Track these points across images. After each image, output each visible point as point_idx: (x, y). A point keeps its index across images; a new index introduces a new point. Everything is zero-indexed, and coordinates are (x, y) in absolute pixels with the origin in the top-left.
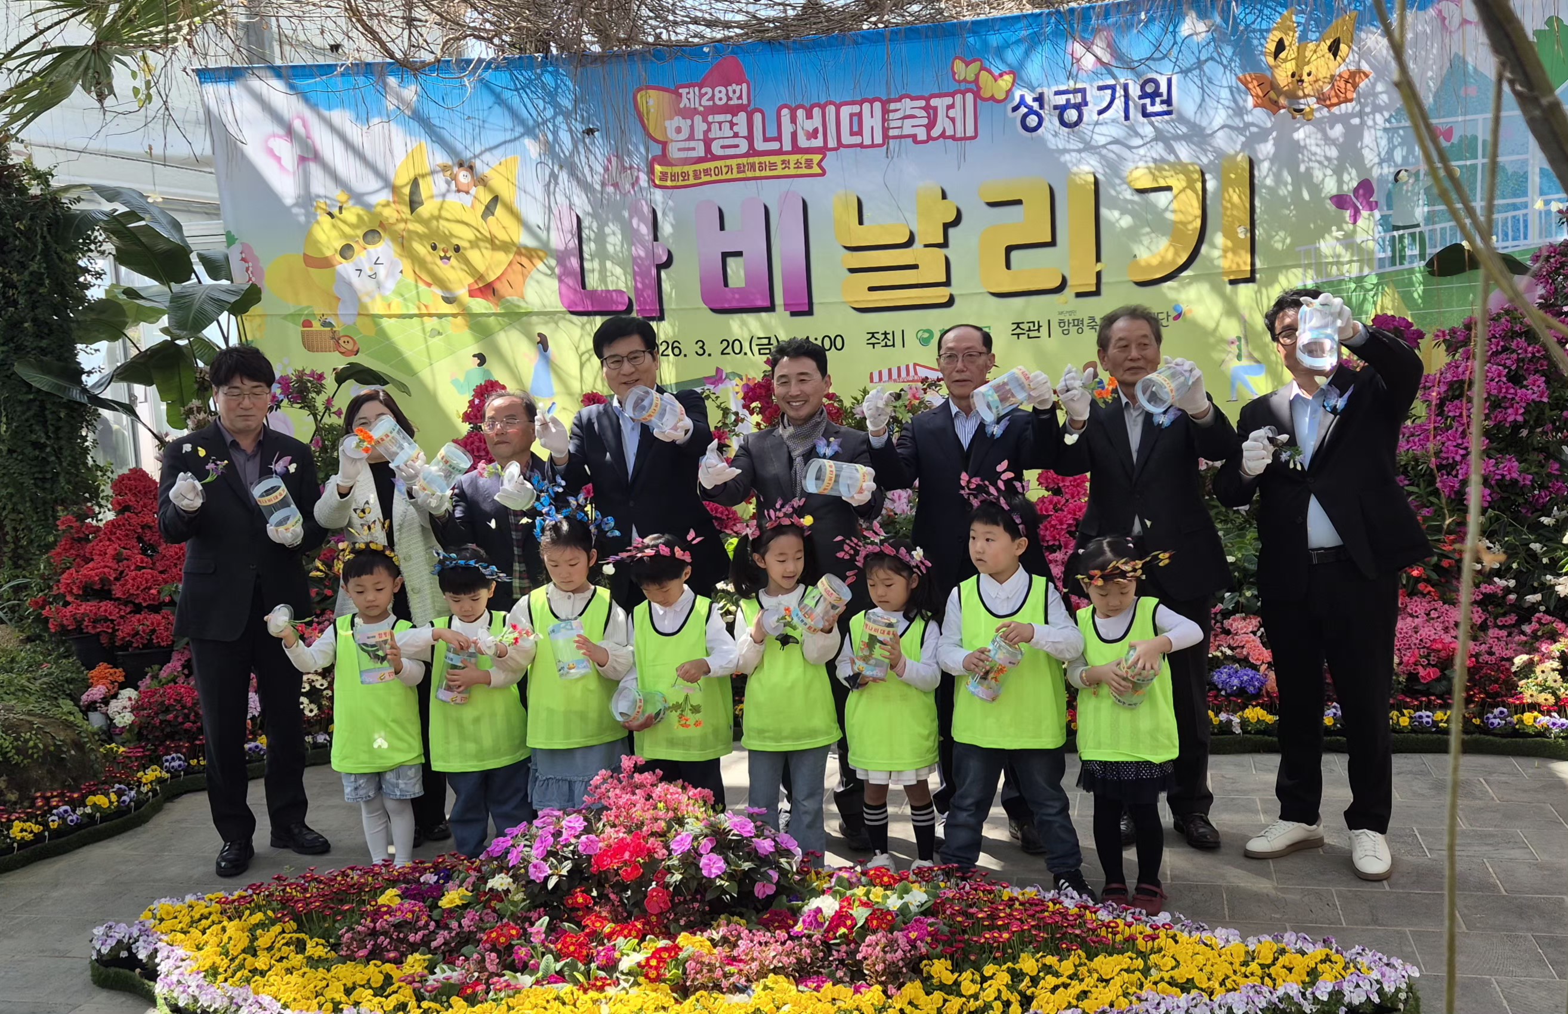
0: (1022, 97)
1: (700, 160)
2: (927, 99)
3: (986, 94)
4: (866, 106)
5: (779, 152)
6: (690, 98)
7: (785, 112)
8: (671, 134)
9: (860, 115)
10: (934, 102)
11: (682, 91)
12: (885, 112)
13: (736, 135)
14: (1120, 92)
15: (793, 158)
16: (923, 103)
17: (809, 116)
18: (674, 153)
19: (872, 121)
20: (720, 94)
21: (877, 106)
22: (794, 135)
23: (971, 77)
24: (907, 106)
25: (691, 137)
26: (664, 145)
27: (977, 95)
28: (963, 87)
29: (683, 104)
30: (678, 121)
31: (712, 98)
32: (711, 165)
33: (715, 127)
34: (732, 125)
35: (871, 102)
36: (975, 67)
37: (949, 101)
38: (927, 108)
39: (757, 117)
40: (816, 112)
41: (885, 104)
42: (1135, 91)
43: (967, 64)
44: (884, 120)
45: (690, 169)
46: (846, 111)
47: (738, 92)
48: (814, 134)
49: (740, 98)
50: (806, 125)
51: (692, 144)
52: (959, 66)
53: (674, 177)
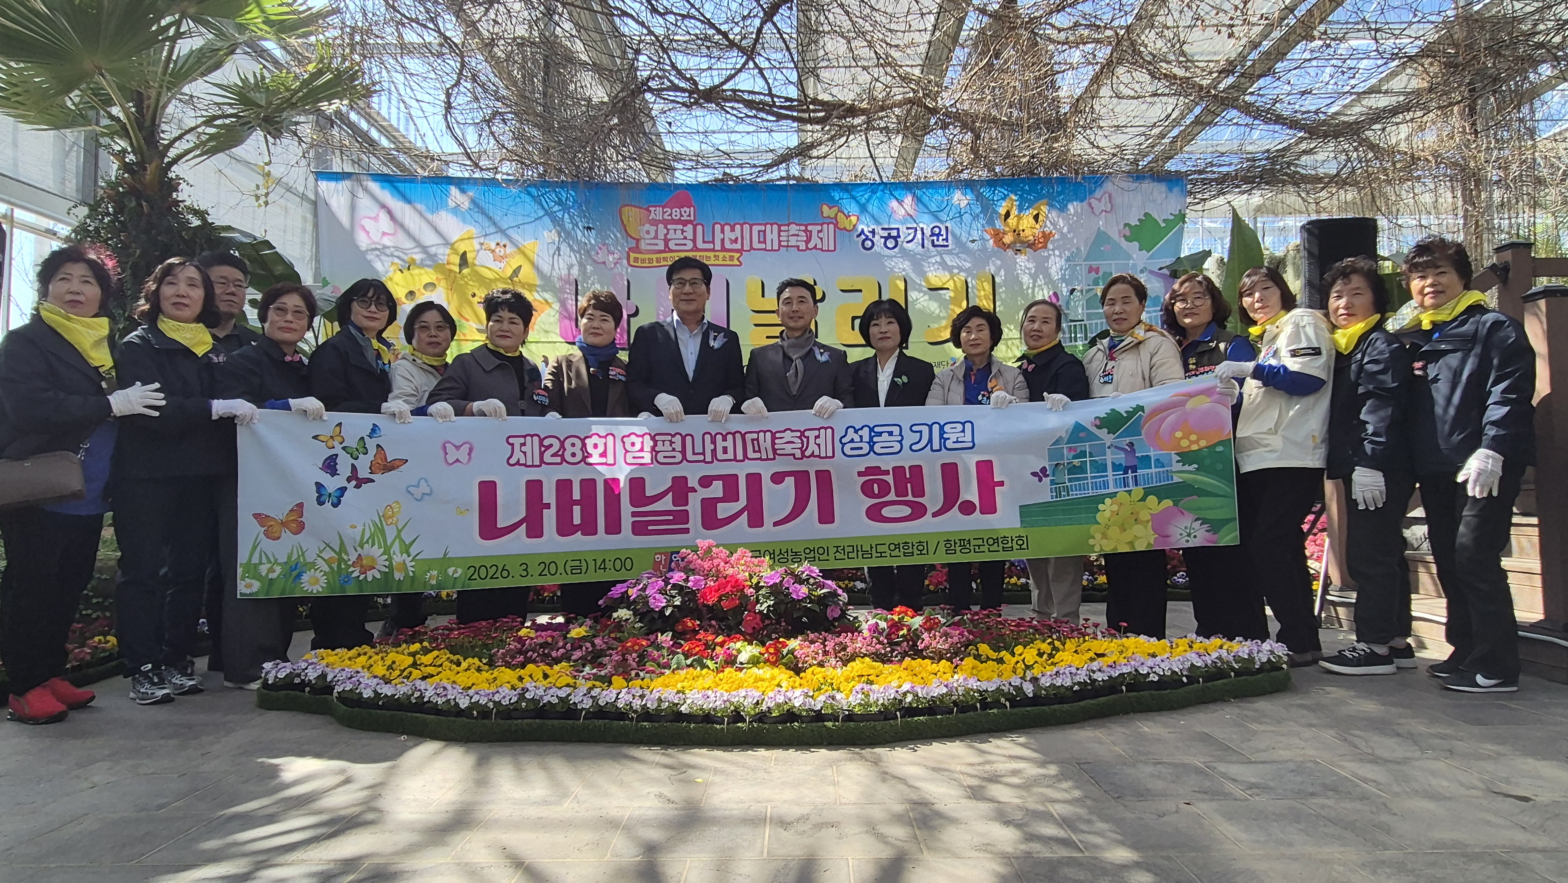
0: (863, 231)
1: (660, 252)
2: (806, 226)
3: (841, 226)
4: (769, 226)
5: (713, 250)
6: (657, 213)
7: (718, 228)
8: (643, 234)
9: (765, 231)
10: (809, 228)
11: (652, 209)
12: (780, 231)
13: (685, 238)
14: (919, 233)
15: (721, 254)
16: (803, 228)
17: (733, 230)
18: (643, 246)
19: (772, 234)
20: (676, 213)
21: (775, 227)
22: (723, 240)
23: (833, 216)
24: (793, 229)
25: (656, 237)
26: (638, 241)
27: (836, 226)
28: (828, 221)
29: (652, 216)
30: (647, 227)
31: (671, 215)
32: (668, 255)
33: (671, 232)
34: (683, 231)
35: (772, 225)
36: (835, 209)
37: (819, 228)
38: (806, 231)
39: (699, 228)
40: (738, 227)
41: (779, 226)
42: (928, 232)
43: (830, 208)
44: (779, 236)
45: (654, 256)
46: (756, 229)
47: (687, 213)
48: (735, 241)
49: (689, 216)
50: (729, 235)
51: (656, 241)
52: (825, 209)
53: (643, 261)
